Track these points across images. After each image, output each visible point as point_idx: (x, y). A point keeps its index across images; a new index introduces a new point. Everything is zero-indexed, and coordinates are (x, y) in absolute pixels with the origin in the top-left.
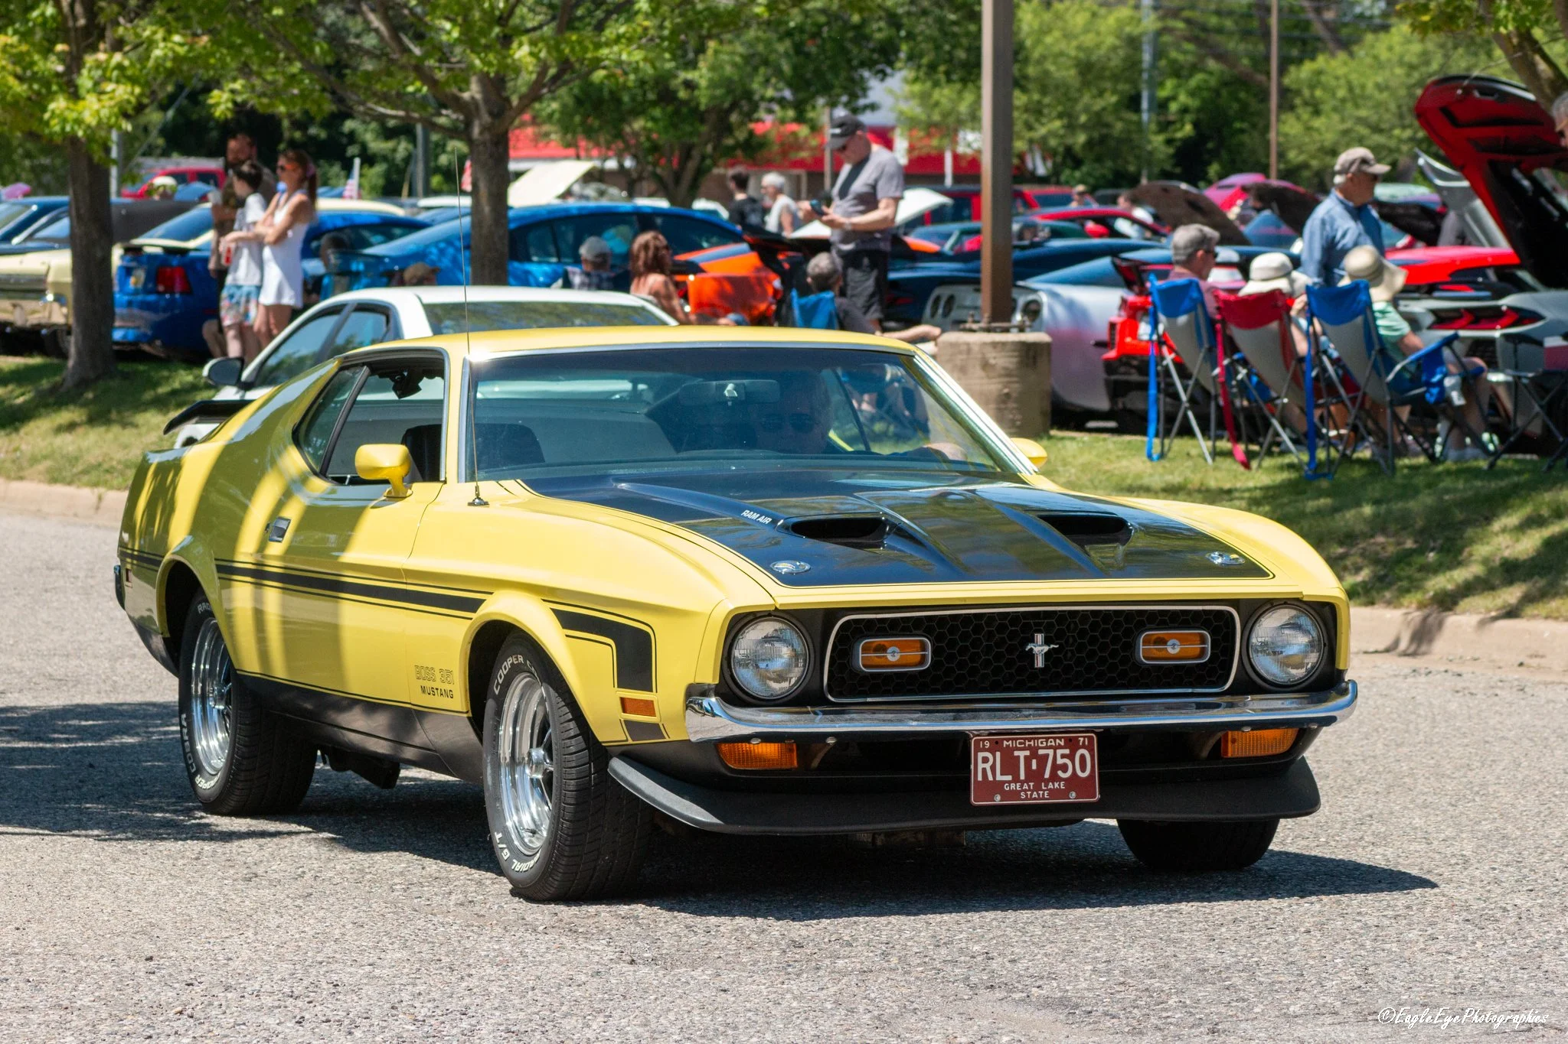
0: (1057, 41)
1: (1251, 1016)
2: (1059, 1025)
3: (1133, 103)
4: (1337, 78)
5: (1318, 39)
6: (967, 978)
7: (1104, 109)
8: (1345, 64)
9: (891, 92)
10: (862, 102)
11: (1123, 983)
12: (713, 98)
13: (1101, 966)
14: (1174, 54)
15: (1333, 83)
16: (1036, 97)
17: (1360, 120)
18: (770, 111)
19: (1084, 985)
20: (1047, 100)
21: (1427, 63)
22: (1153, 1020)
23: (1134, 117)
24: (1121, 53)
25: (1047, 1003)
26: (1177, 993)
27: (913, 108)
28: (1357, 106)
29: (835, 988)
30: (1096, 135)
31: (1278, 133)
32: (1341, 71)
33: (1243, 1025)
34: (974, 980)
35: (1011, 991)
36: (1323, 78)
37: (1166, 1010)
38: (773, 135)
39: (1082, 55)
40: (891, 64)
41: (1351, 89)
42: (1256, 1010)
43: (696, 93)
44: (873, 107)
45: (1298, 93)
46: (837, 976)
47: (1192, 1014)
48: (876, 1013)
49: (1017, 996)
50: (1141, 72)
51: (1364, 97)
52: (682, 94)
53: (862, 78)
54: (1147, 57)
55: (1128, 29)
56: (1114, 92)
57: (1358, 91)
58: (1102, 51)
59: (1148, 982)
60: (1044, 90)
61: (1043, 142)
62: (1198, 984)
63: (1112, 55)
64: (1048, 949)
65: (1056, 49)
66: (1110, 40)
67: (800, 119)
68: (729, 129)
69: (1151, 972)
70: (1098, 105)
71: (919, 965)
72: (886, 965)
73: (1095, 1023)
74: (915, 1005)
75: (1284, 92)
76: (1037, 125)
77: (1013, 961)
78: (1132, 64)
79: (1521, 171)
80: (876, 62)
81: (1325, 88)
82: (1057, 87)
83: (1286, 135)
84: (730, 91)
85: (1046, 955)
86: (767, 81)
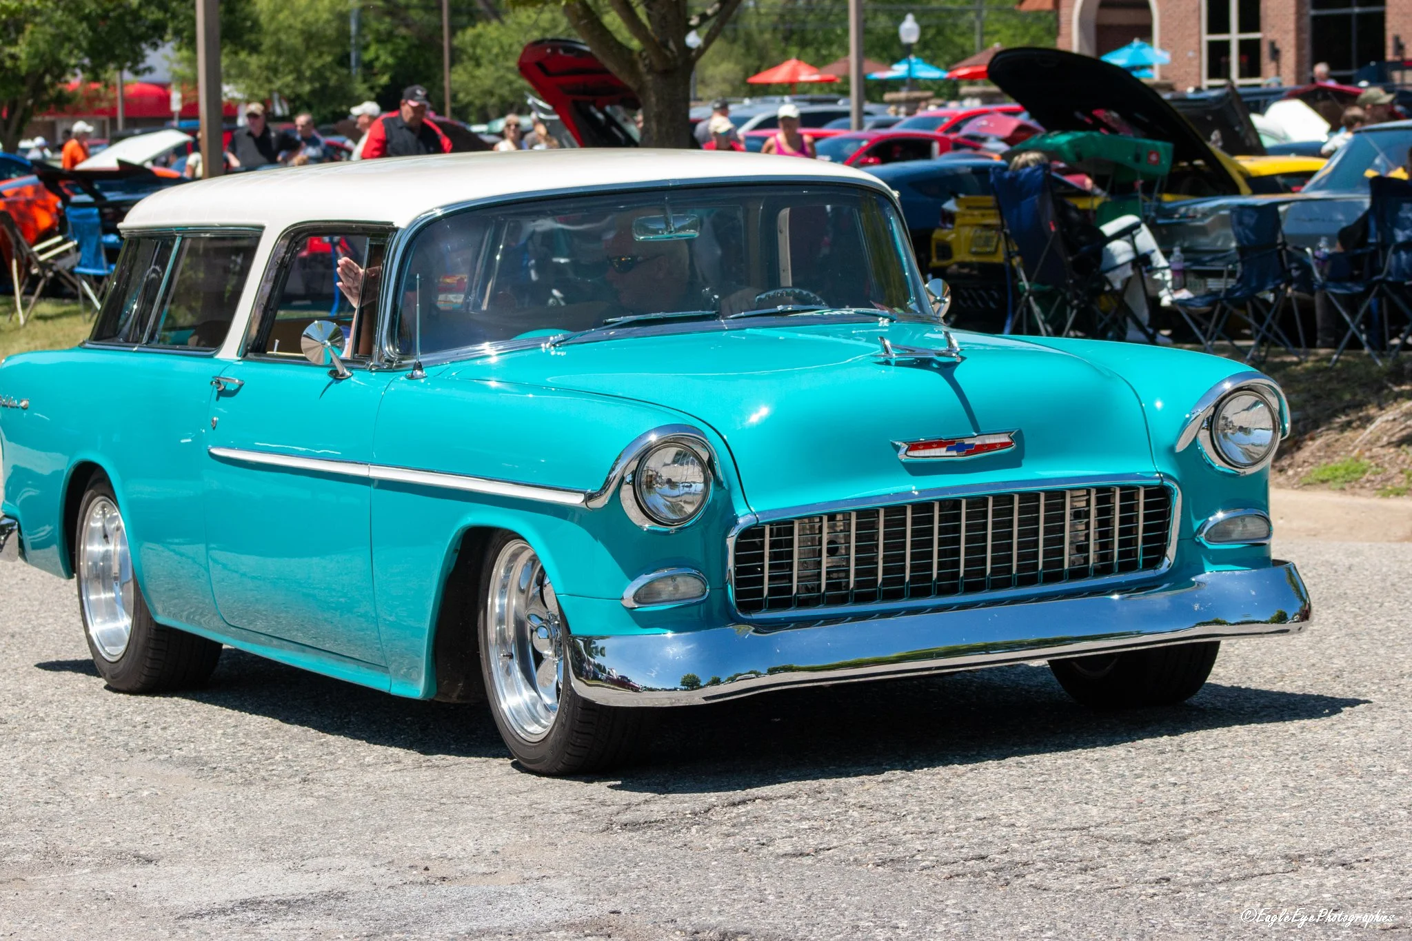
0: (287, 18)
1: (336, 767)
2: (190, 779)
3: (343, 61)
4: (492, 39)
5: (479, 11)
6: (127, 744)
7: (323, 66)
8: (497, 29)
9: (167, 58)
10: (142, 66)
11: (243, 744)
12: (30, 66)
13: (230, 731)
14: (375, 25)
15: (489, 43)
16: (273, 59)
17: (509, 69)
18: (75, 75)
19: (214, 746)
20: (282, 60)
21: (555, 27)
22: (263, 773)
23: (344, 71)
24: (334, 24)
25: (184, 762)
26: (283, 750)
27: (183, 69)
28: (507, 59)
29: (24, 757)
30: (317, 85)
31: (450, 82)
32: (494, 34)
33: (327, 775)
34: (132, 745)
35: (158, 753)
36: (482, 40)
37: (272, 764)
38: (81, 91)
39: (305, 28)
40: (161, 38)
41: (502, 48)
42: (340, 762)
43: (19, 63)
44: (150, 69)
45: (463, 51)
46: (28, 746)
47: (291, 767)
48: (51, 776)
49: (162, 757)
50: (349, 38)
51: (509, 52)
52: (8, 63)
53: (142, 50)
54: (353, 28)
55: (339, 8)
56: (329, 53)
57: (507, 48)
58: (321, 23)
59: (263, 742)
60: (279, 53)
61: (279, 91)
62: (300, 742)
63: (327, 26)
64: (192, 718)
65: (286, 24)
66: (326, 16)
67: (96, 79)
68: (44, 88)
69: (267, 733)
70: (318, 64)
71: (92, 735)
72: (67, 735)
73: (218, 776)
74: (83, 768)
75: (453, 50)
76: (274, 79)
77: (164, 729)
78: (343, 34)
79: (595, 106)
80: (151, 37)
81: (484, 48)
82: (288, 51)
83: (455, 81)
84: (42, 61)
85: (190, 723)
86: (71, 53)
